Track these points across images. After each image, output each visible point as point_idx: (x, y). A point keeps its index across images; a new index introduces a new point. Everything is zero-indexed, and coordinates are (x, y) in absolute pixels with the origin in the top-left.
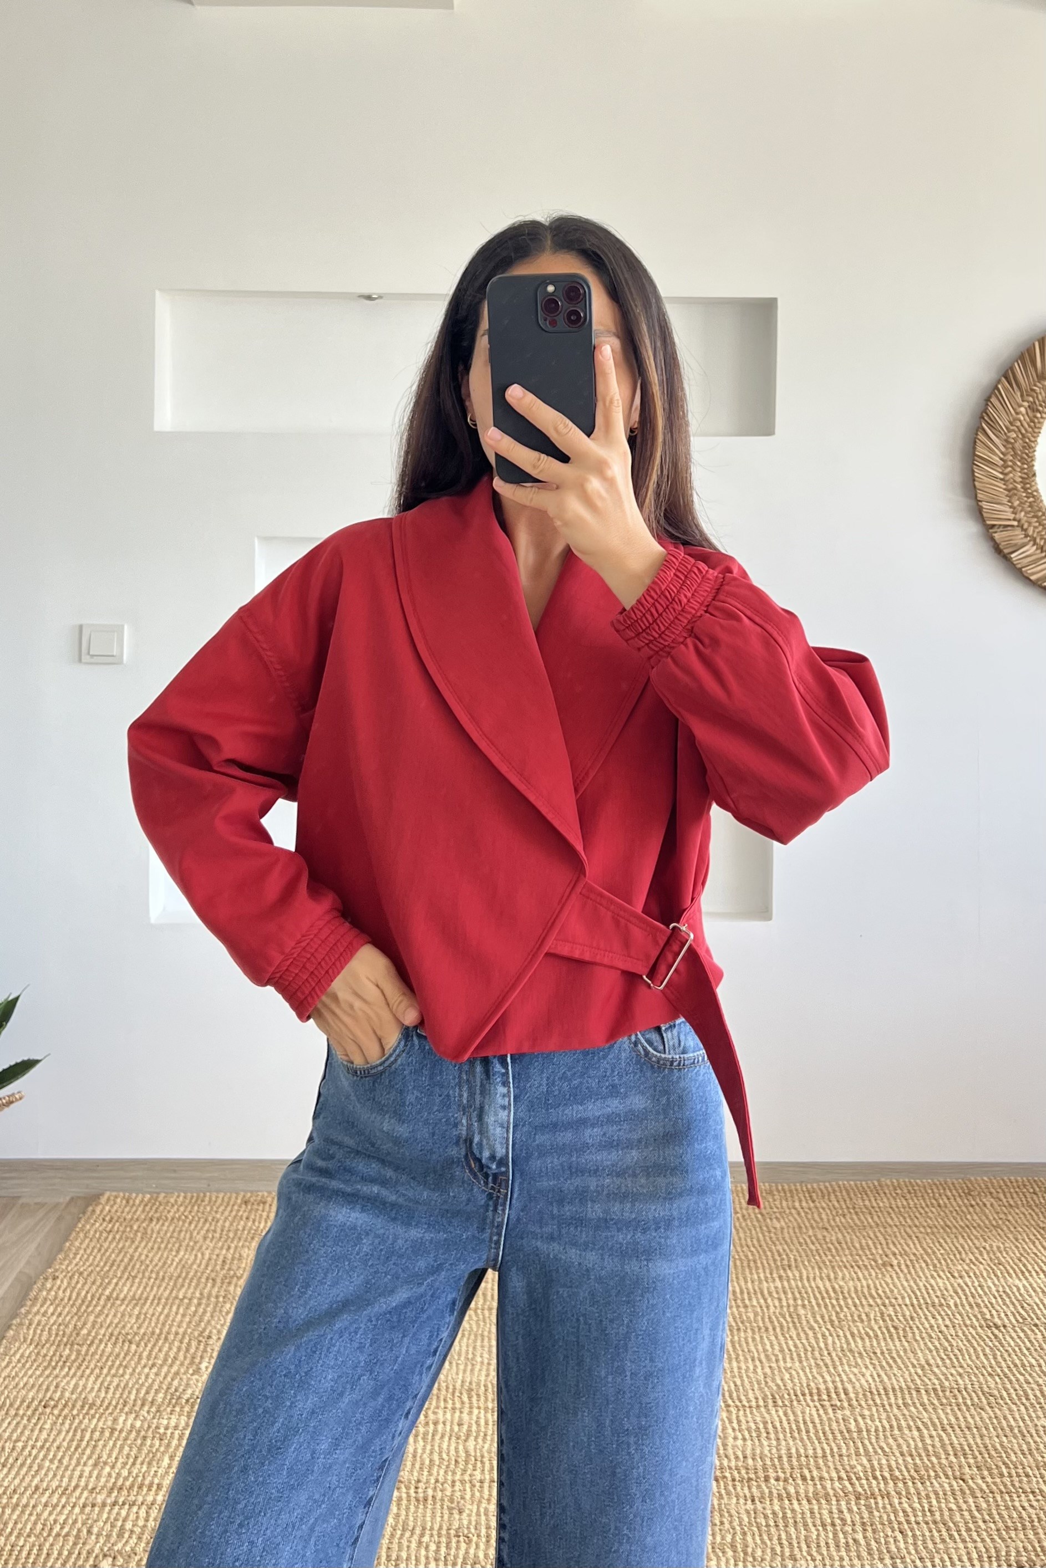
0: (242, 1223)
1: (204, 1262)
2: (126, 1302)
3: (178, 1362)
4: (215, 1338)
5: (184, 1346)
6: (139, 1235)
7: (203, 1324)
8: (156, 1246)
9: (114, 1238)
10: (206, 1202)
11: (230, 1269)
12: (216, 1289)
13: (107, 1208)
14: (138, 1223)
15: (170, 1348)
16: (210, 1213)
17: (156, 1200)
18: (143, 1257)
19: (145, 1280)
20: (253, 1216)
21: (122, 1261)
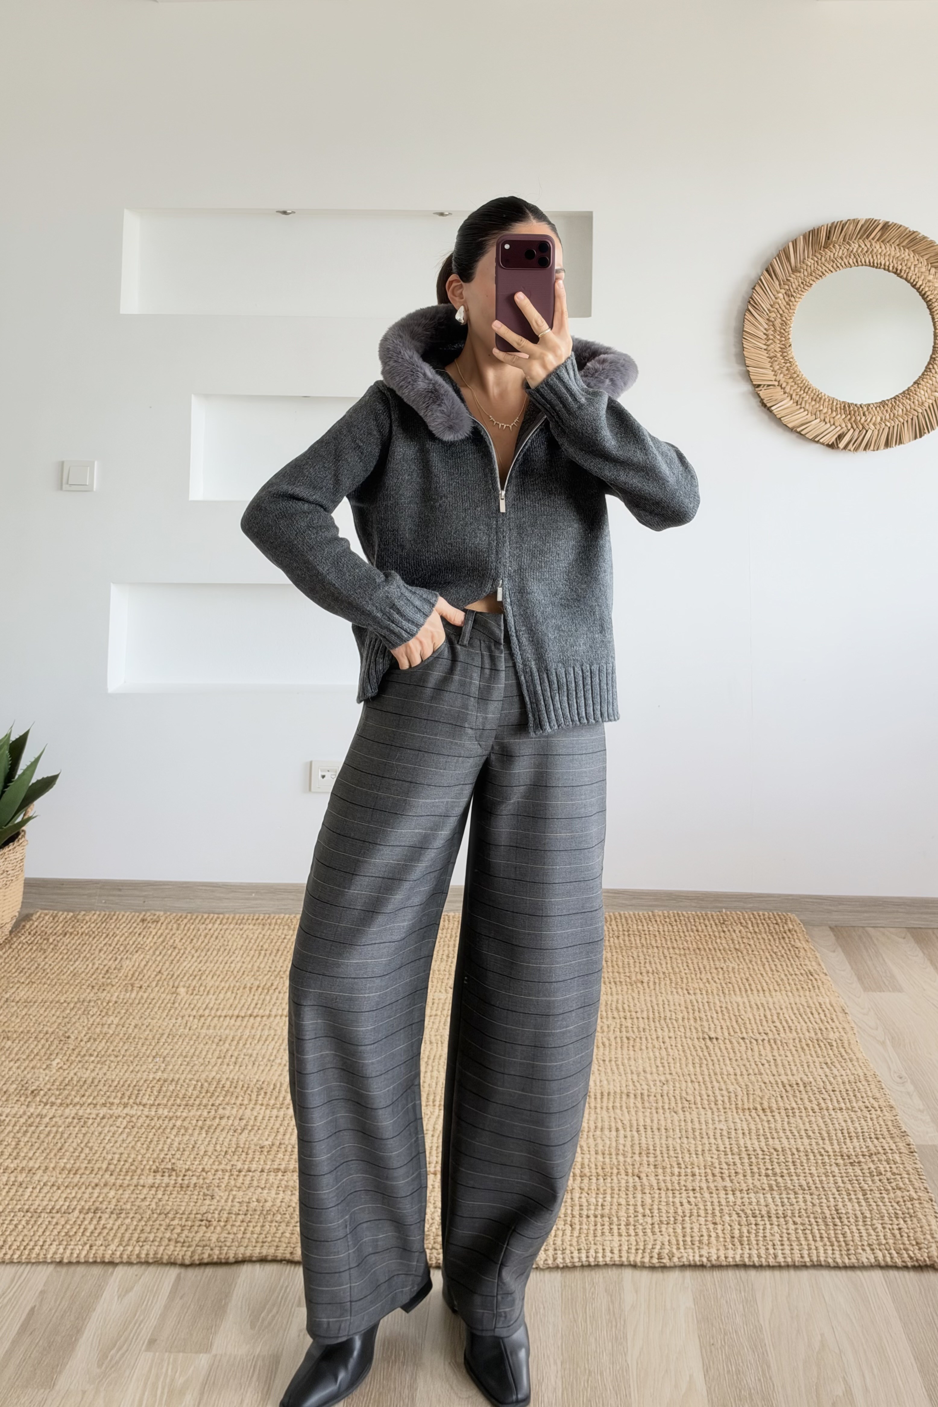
0: (134, 938)
1: (91, 973)
2: (19, 1004)
3: (38, 1057)
4: (73, 1037)
5: (49, 1042)
6: (52, 946)
7: (69, 1026)
8: (61, 957)
9: (31, 949)
10: (113, 920)
11: (109, 978)
12: (92, 994)
13: (36, 924)
14: (54, 937)
15: (36, 1046)
16: (113, 929)
17: (75, 918)
18: (46, 967)
19: (40, 985)
20: (144, 933)
21: (29, 969)
